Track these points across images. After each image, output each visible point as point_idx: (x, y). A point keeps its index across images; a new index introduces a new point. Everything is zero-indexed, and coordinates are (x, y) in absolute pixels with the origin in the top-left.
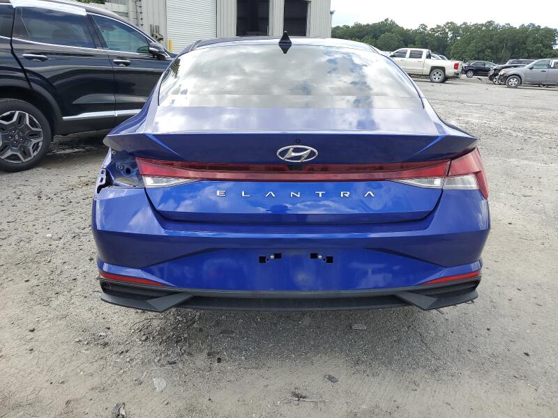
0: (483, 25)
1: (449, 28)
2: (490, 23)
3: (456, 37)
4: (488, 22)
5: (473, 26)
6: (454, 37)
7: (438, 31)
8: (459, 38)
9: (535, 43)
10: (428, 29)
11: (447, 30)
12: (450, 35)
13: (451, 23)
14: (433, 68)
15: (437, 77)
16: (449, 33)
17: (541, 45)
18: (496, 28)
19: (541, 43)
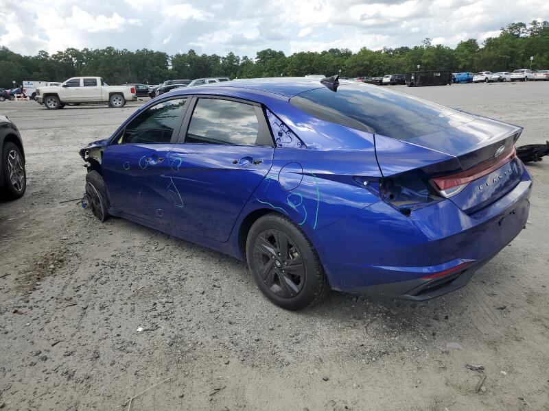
0: (104, 51)
1: (71, 54)
2: (110, 49)
3: (81, 62)
4: (108, 48)
5: (95, 51)
6: (79, 63)
7: (62, 57)
8: (84, 64)
9: (153, 65)
10: (50, 55)
11: (70, 56)
12: (75, 61)
13: (73, 49)
14: (111, 94)
15: (117, 102)
16: (73, 59)
17: (158, 67)
18: (116, 53)
19: (158, 65)
